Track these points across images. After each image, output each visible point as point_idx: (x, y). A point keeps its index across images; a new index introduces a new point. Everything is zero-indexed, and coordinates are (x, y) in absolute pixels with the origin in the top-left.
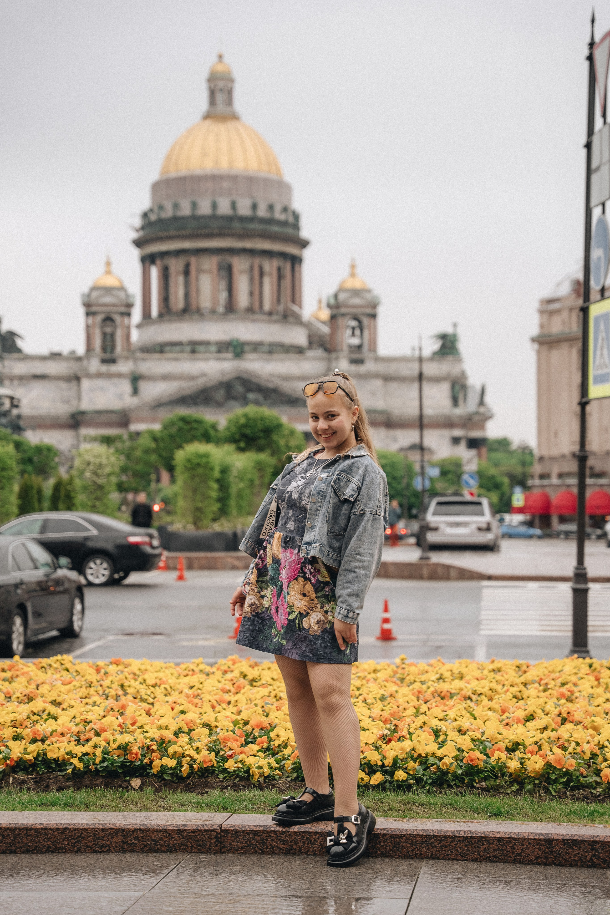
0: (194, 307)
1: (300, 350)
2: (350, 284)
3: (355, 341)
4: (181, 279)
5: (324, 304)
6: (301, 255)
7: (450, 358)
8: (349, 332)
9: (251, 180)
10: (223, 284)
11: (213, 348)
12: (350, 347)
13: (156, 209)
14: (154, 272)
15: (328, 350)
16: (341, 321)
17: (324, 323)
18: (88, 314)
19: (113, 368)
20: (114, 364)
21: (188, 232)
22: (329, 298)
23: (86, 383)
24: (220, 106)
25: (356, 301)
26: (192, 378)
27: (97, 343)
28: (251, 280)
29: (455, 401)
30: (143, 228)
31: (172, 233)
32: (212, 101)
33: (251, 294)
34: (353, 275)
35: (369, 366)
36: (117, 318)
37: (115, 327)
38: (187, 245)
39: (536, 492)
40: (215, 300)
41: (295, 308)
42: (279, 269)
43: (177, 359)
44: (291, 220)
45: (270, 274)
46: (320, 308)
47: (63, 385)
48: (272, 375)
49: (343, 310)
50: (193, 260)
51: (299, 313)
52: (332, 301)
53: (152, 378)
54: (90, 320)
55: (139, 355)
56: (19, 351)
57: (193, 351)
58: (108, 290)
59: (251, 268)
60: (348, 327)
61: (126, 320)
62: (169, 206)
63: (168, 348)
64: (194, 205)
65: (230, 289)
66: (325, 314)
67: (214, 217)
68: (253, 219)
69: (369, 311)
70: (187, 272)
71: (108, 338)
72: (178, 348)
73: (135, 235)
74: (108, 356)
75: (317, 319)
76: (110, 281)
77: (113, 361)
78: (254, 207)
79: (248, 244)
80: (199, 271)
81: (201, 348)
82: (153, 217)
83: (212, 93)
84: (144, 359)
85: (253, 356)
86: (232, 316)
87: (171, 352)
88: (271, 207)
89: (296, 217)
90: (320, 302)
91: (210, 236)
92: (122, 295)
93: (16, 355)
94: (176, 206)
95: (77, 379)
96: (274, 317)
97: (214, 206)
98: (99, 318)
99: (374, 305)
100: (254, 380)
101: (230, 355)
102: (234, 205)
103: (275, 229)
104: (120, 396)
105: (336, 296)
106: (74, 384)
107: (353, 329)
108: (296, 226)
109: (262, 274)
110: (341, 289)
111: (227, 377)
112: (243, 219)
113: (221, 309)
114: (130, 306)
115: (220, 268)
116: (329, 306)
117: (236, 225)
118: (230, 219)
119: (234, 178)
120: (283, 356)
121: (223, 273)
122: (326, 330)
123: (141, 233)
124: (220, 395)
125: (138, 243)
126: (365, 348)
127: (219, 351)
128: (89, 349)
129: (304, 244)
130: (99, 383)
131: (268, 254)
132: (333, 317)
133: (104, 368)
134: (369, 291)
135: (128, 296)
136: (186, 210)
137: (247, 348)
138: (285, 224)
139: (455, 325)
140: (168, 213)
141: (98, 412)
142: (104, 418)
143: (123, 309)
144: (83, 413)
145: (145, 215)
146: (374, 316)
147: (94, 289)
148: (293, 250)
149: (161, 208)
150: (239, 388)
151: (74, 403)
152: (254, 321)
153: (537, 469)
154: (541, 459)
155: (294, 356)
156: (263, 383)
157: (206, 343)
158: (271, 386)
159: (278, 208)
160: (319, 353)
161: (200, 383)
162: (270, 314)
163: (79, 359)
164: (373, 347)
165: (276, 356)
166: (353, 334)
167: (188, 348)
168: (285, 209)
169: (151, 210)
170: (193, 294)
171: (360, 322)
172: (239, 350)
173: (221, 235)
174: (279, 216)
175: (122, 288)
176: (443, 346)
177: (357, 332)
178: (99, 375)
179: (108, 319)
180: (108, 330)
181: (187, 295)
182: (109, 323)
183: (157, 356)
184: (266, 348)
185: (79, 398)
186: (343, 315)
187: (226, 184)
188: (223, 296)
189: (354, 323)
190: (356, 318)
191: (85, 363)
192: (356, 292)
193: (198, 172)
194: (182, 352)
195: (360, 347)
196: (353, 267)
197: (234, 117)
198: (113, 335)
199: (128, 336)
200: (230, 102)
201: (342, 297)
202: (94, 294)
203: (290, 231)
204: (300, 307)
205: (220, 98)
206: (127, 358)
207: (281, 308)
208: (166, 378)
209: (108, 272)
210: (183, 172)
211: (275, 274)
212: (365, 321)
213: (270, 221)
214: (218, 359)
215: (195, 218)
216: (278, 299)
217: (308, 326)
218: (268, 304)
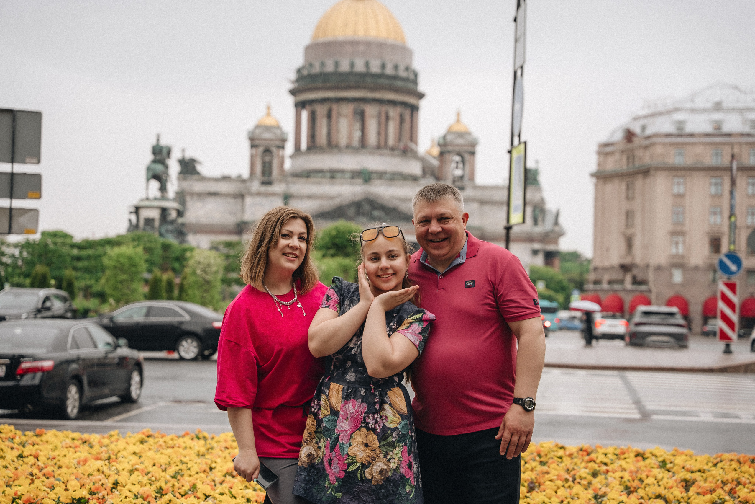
0: (334, 143)
1: (415, 179)
2: (456, 128)
3: (458, 172)
4: (324, 121)
5: (436, 143)
6: (418, 104)
7: (533, 187)
8: (453, 165)
9: (381, 45)
10: (357, 125)
11: (348, 175)
12: (454, 177)
13: (307, 66)
14: (305, 115)
16: (447, 157)
17: (435, 158)
18: (253, 146)
19: (270, 189)
20: (270, 185)
21: (330, 85)
22: (439, 138)
23: (249, 200)
25: (460, 141)
26: (331, 198)
27: (258, 169)
28: (379, 124)
29: (535, 221)
30: (297, 80)
31: (319, 85)
33: (379, 134)
34: (458, 121)
35: (469, 192)
36: (274, 150)
37: (272, 157)
38: (330, 94)
39: (591, 294)
40: (351, 137)
41: (412, 145)
42: (401, 116)
43: (319, 183)
44: (412, 77)
45: (394, 119)
46: (433, 146)
47: (231, 201)
48: (393, 197)
49: (450, 148)
50: (335, 107)
51: (415, 149)
52: (442, 141)
53: (300, 197)
54: (254, 151)
55: (290, 179)
56: (198, 173)
57: (332, 177)
58: (268, 128)
59: (379, 114)
60: (452, 161)
61: (281, 152)
62: (317, 64)
63: (312, 174)
64: (337, 64)
65: (363, 129)
66: (436, 151)
67: (351, 74)
68: (382, 76)
69: (470, 149)
70: (329, 116)
71: (267, 165)
72: (320, 175)
73: (291, 86)
74: (266, 179)
75: (430, 154)
76: (269, 122)
77: (269, 183)
78: (383, 66)
79: (377, 95)
80: (339, 115)
81: (338, 175)
82: (305, 72)
84: (294, 183)
85: (378, 182)
86: (364, 151)
87: (315, 177)
88: (396, 67)
89: (416, 75)
90: (433, 141)
91: (348, 88)
92: (278, 132)
93: (194, 177)
94: (323, 65)
95: (241, 196)
96: (397, 152)
97: (352, 65)
98: (260, 150)
99: (474, 144)
100: (378, 200)
101: (360, 181)
102: (367, 65)
103: (399, 83)
105: (444, 137)
106: (239, 200)
107: (457, 163)
108: (415, 82)
109: (387, 118)
110: (449, 132)
111: (358, 198)
112: (374, 76)
113: (355, 144)
114: (284, 140)
115: (355, 113)
116: (439, 145)
117: (369, 80)
118: (364, 75)
119: (368, 44)
120: (401, 182)
121: (358, 117)
122: (435, 163)
123: (296, 85)
124: (352, 212)
125: (293, 92)
126: (466, 178)
127: (352, 178)
128: (252, 173)
129: (421, 96)
130: (259, 200)
131: (393, 103)
132: (442, 154)
133: (263, 189)
134: (469, 134)
135: (283, 133)
136: (330, 68)
137: (374, 176)
138: (407, 80)
140: (316, 70)
143: (278, 143)
144: (245, 223)
145: (299, 71)
146: (473, 153)
147: (257, 127)
148: (412, 100)
149: (311, 65)
150: (366, 207)
151: (239, 215)
152: (381, 155)
153: (591, 277)
154: (596, 268)
155: (410, 182)
156: (386, 203)
157: (342, 171)
158: (391, 205)
159: (402, 67)
161: (336, 202)
162: (392, 149)
163: (244, 181)
164: (472, 178)
165: (396, 182)
166: (457, 167)
167: (328, 175)
168: (407, 69)
169: (304, 67)
170: (333, 133)
171: (462, 157)
172: (367, 178)
173: (357, 87)
174: (402, 74)
175: (278, 127)
176: (528, 179)
177: (461, 165)
178: (259, 194)
179: (267, 151)
180: (267, 159)
181: (329, 134)
182: (268, 154)
183: (304, 180)
184: (388, 176)
185: (243, 211)
186: (449, 152)
187: (361, 48)
188: (358, 134)
189: (457, 158)
190: (459, 154)
191: (248, 184)
192: (460, 135)
193: (340, 38)
194: (324, 177)
195: (461, 178)
196: (458, 114)
198: (270, 163)
199: (282, 164)
201: (449, 138)
202: (258, 131)
203: (410, 85)
204: (416, 144)
206: (281, 181)
207: (402, 145)
208: (310, 197)
209: (268, 114)
210: (329, 38)
211: (397, 119)
212: (467, 157)
213: (395, 78)
214: (351, 184)
215: (336, 74)
216: (400, 138)
217: (422, 160)
218: (391, 141)
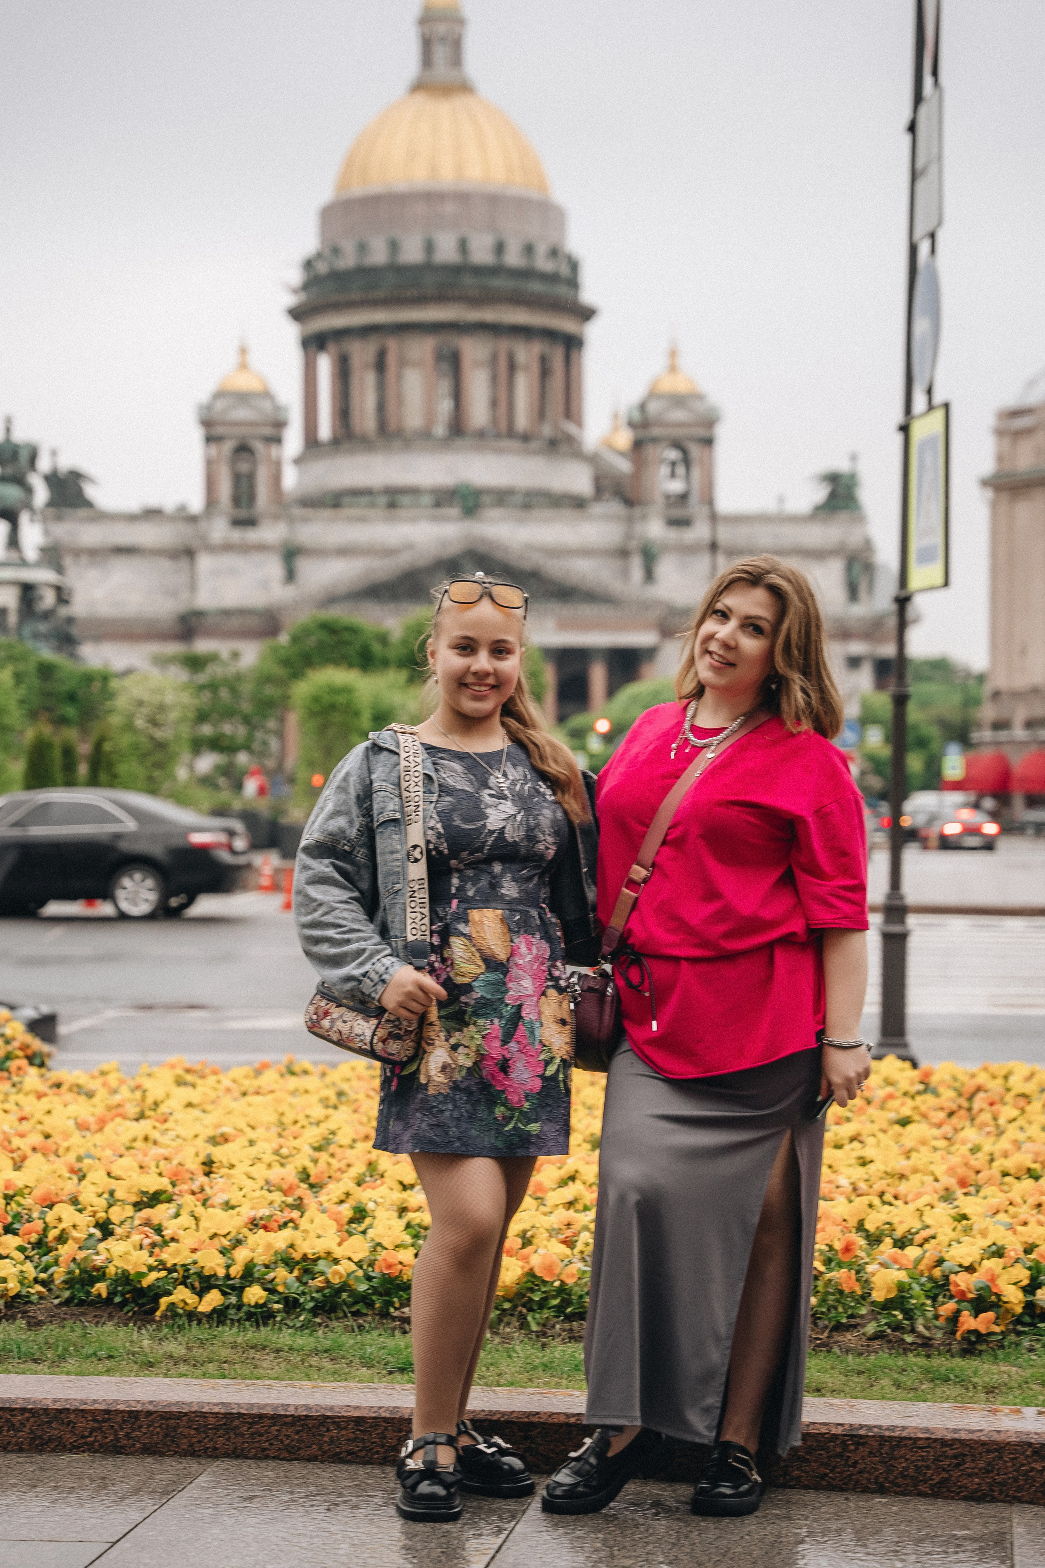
0: (392, 427)
1: (578, 503)
2: (670, 385)
3: (676, 486)
4: (370, 378)
5: (623, 420)
6: (582, 333)
7: (843, 516)
8: (665, 470)
9: (494, 200)
10: (445, 386)
11: (427, 500)
12: (668, 497)
13: (327, 252)
14: (325, 365)
15: (630, 502)
16: (652, 452)
17: (621, 454)
18: (210, 439)
19: (253, 535)
20: (253, 528)
21: (379, 294)
22: (631, 410)
23: (205, 562)
24: (441, 69)
25: (678, 415)
26: (390, 552)
27: (225, 490)
28: (494, 379)
29: (853, 592)
30: (306, 286)
31: (356, 296)
32: (427, 60)
33: (494, 403)
34: (673, 368)
35: (700, 531)
36: (259, 446)
37: (254, 462)
38: (380, 316)
39: (987, 753)
40: (430, 414)
41: (571, 428)
42: (544, 361)
43: (362, 520)
44: (565, 270)
45: (527, 368)
46: (615, 429)
47: (166, 564)
48: (529, 547)
49: (655, 431)
50: (392, 344)
51: (578, 437)
52: (636, 416)
53: (320, 553)
54: (213, 450)
55: (297, 511)
56: (88, 504)
57: (392, 505)
58: (243, 398)
59: (494, 359)
60: (662, 461)
61: (274, 451)
62: (349, 248)
63: (346, 500)
64: (394, 246)
65: (457, 395)
66: (624, 439)
67: (428, 267)
68: (496, 270)
69: (701, 432)
70: (380, 366)
71: (244, 482)
72: (364, 500)
73: (291, 300)
74: (243, 513)
75: (610, 447)
76: (245, 382)
77: (250, 522)
78: (500, 248)
79: (488, 315)
80: (403, 363)
81: (405, 500)
82: (322, 268)
83: (427, 44)
84: (306, 520)
85: (496, 512)
86: (459, 443)
87: (351, 506)
88: (529, 249)
89: (574, 266)
90: (616, 416)
91: (422, 300)
92: (267, 405)
93: (82, 512)
94: (362, 248)
95: (188, 553)
96: (535, 445)
97: (429, 247)
98: (228, 447)
99: (710, 422)
100: (499, 555)
101: (454, 511)
102: (463, 246)
103: (536, 287)
104: (265, 584)
105: (643, 407)
106: (184, 563)
107: (673, 464)
108: (573, 283)
109: (512, 367)
110: (653, 394)
111: (452, 550)
112: (480, 271)
113: (440, 430)
114: (280, 425)
115: (439, 356)
116: (631, 425)
117: (468, 281)
118: (456, 270)
119: (463, 198)
120: (548, 513)
121: (445, 366)
122: (624, 466)
123: (303, 297)
125: (297, 314)
126: (694, 498)
127: (438, 505)
128: (211, 501)
129: (587, 314)
130: (228, 560)
131: (525, 332)
132: (638, 445)
133: (237, 535)
134: (699, 397)
135: (277, 408)
136: (379, 256)
137: (486, 499)
138: (553, 278)
139: (854, 458)
140: (348, 261)
141: (227, 613)
142: (235, 623)
143: (268, 431)
144: (199, 614)
145: (308, 264)
146: (708, 442)
147: (219, 395)
148: (566, 325)
149: (336, 251)
151: (185, 595)
152: (499, 451)
153: (988, 712)
154: (996, 695)
155: (566, 513)
156: (514, 561)
157: (414, 491)
158: (527, 565)
159: (541, 249)
160: (613, 507)
161: (404, 561)
162: (526, 438)
163: (193, 519)
164: (708, 497)
165: (536, 513)
166: (673, 475)
167: (383, 500)
168: (554, 253)
169: (319, 255)
170: (391, 404)
171: (685, 452)
172: (470, 504)
173: (441, 298)
174: (543, 264)
175: (267, 394)
176: (833, 496)
177: (681, 470)
178: (227, 548)
179: (243, 449)
180: (244, 467)
181: (381, 407)
182: (244, 455)
183: (327, 513)
184: (518, 499)
185: (193, 586)
186: (655, 440)
187: (449, 208)
188: (445, 406)
189: (673, 454)
190: (677, 445)
191: (203, 525)
192: (678, 400)
193: (400, 186)
194: (372, 506)
195: (683, 497)
196: (673, 354)
197: (464, 88)
198: (251, 477)
199: (277, 478)
200: (456, 60)
201: (654, 408)
202: (220, 405)
203: (562, 291)
204: (580, 424)
205: (440, 53)
206: (276, 517)
207: (547, 429)
208: (344, 551)
209: (243, 366)
210: (375, 187)
211: (535, 367)
212: (695, 450)
213: (527, 274)
214: (435, 519)
215: (396, 269)
216: (541, 413)
217: (593, 459)
218: (522, 421)
